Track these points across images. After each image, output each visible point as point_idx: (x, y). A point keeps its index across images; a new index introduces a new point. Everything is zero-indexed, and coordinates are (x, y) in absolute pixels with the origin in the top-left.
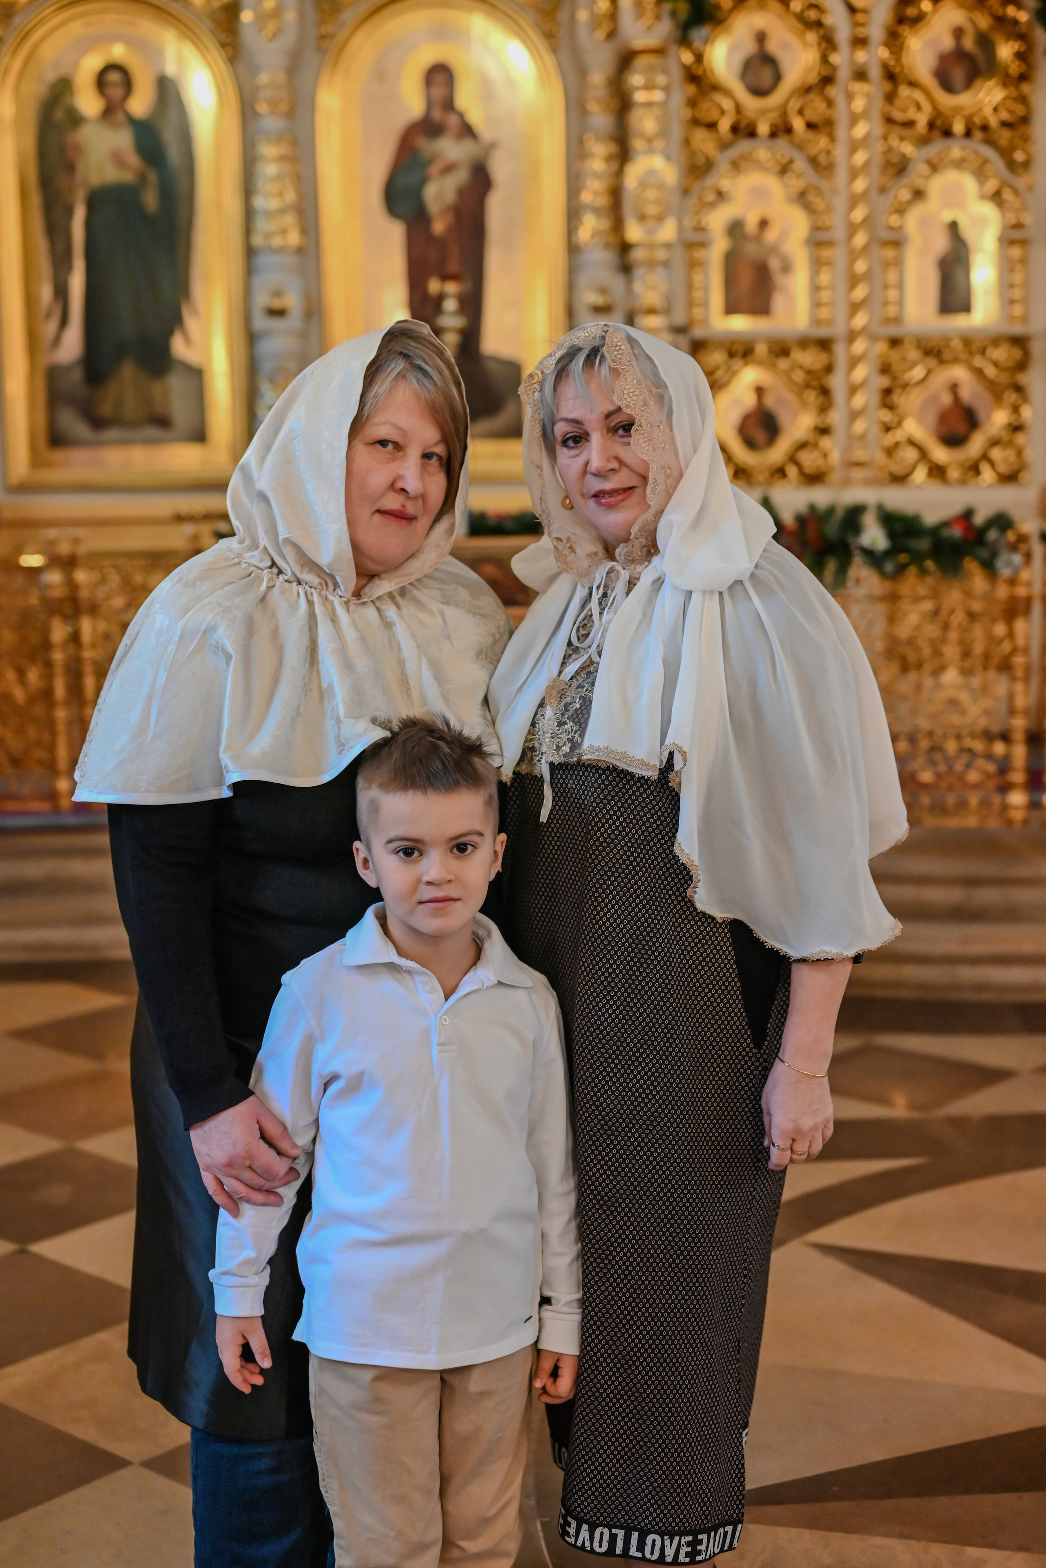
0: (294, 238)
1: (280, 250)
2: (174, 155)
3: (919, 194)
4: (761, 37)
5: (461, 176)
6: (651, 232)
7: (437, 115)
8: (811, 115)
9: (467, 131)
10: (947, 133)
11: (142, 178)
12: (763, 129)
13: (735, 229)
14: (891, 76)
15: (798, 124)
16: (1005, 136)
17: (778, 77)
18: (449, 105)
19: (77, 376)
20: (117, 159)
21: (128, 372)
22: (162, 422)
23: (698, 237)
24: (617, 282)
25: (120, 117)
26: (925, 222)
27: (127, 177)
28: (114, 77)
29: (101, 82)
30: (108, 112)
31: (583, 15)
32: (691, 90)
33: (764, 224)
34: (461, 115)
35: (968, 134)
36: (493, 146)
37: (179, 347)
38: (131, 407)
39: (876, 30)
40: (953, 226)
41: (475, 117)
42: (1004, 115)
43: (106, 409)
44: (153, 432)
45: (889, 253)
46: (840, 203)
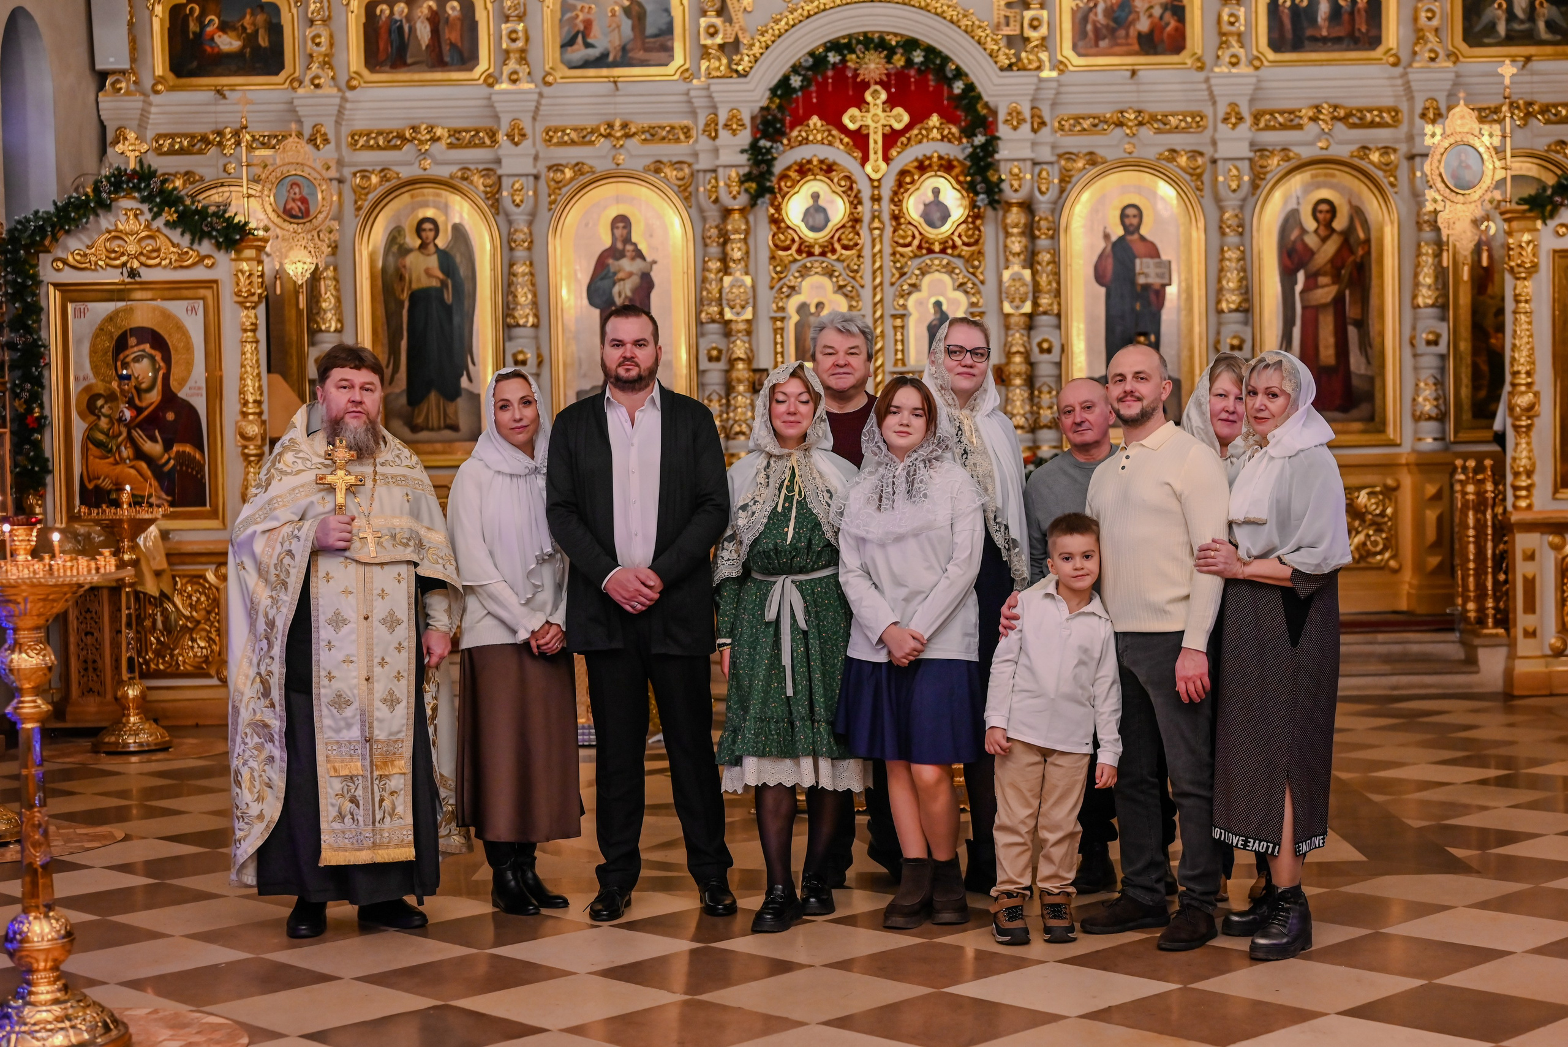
0: (531, 320)
1: (524, 326)
2: (463, 272)
3: (915, 287)
4: (816, 196)
5: (635, 280)
6: (738, 314)
7: (620, 246)
8: (845, 242)
9: (639, 255)
10: (930, 251)
11: (444, 284)
12: (817, 250)
13: (802, 308)
14: (896, 218)
15: (837, 246)
16: (966, 251)
17: (827, 220)
18: (627, 240)
19: (403, 400)
20: (428, 272)
21: (433, 396)
22: (455, 428)
23: (780, 315)
24: (722, 344)
25: (432, 248)
26: (920, 303)
27: (435, 283)
28: (428, 226)
29: (419, 230)
30: (423, 246)
31: (701, 189)
32: (774, 228)
33: (820, 305)
34: (635, 245)
35: (943, 251)
36: (655, 262)
37: (464, 382)
38: (434, 420)
39: (886, 192)
40: (938, 304)
41: (642, 247)
42: (965, 239)
43: (420, 420)
44: (448, 434)
45: (898, 322)
46: (866, 293)
